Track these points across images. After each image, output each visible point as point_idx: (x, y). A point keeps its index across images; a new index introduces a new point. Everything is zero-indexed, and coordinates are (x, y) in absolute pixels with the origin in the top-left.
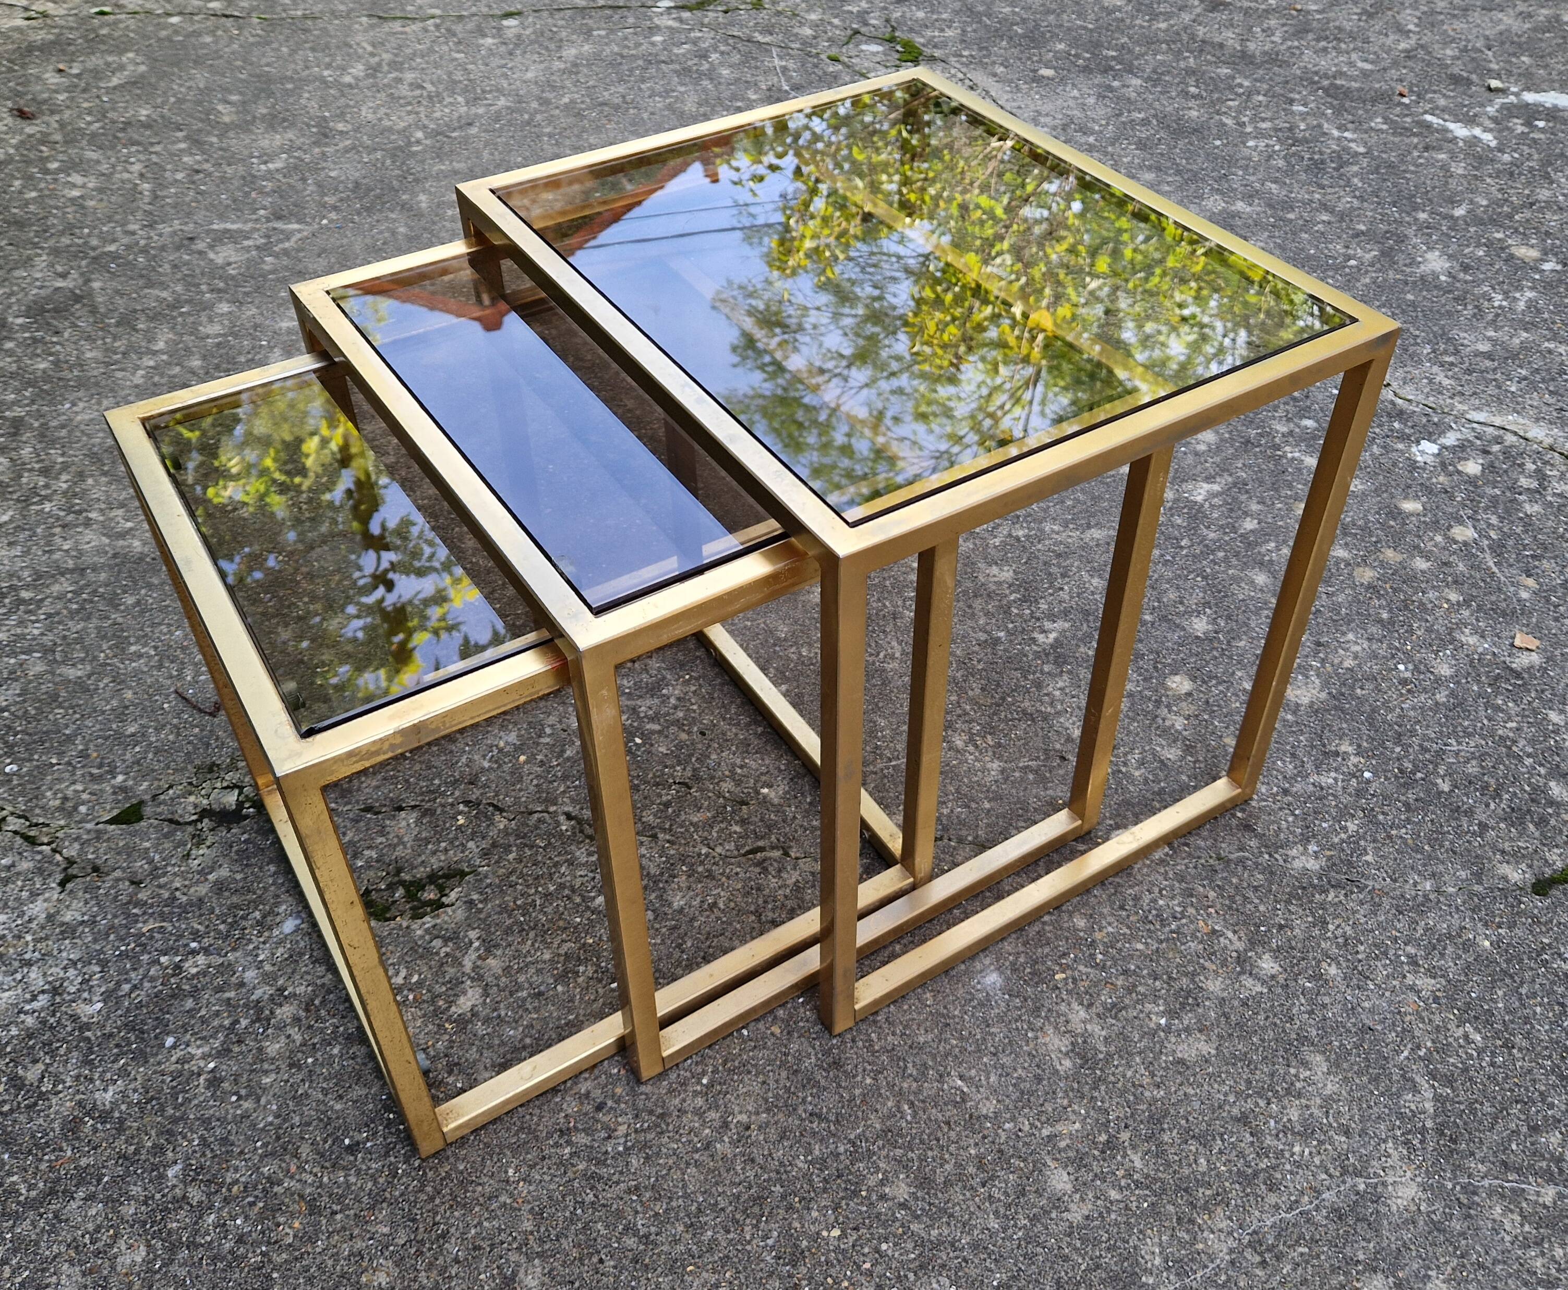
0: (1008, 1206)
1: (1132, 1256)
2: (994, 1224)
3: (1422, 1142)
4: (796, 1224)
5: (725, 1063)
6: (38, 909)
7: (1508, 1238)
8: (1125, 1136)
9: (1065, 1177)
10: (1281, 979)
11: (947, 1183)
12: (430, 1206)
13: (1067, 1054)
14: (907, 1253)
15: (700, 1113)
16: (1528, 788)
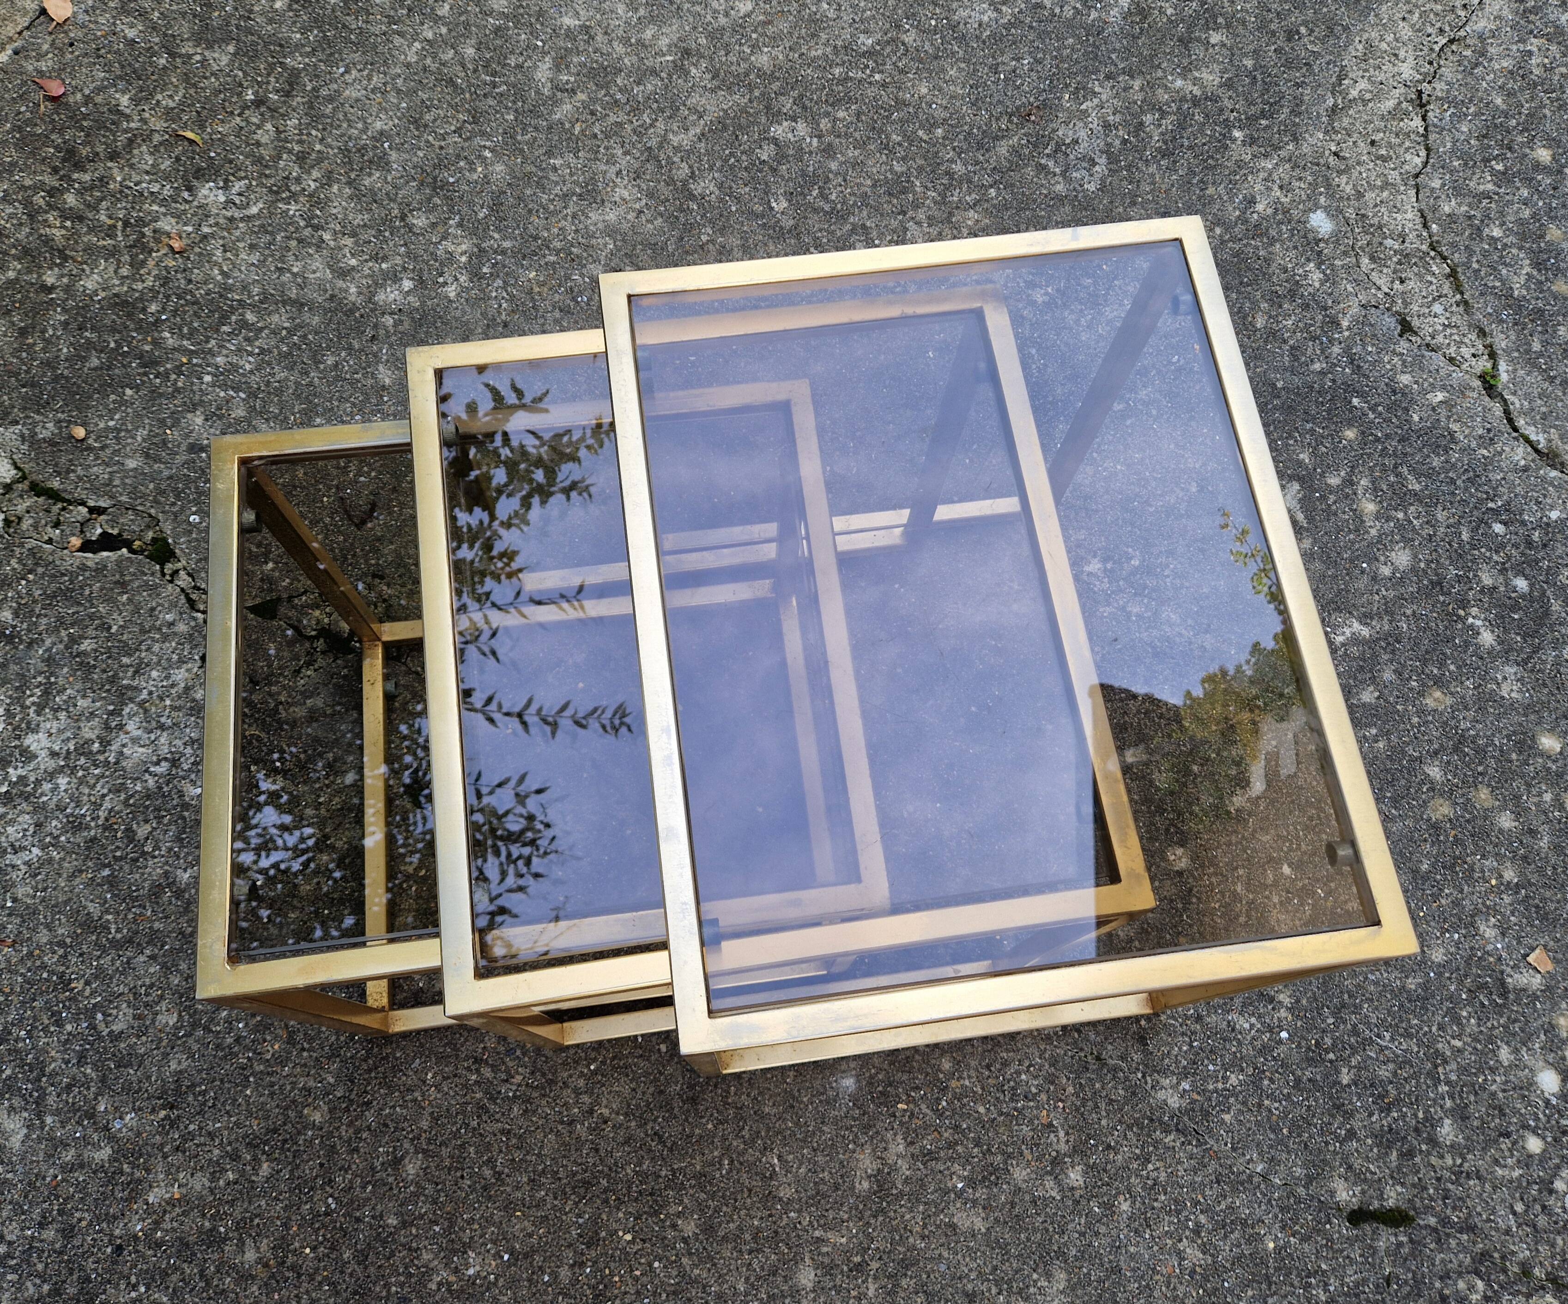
0: (758, 1278)
2: (741, 1287)
5: (614, 1058)
8: (875, 1265)
9: (812, 1276)
10: (1077, 1193)
11: (725, 1239)
12: (367, 1076)
13: (869, 1177)
14: (670, 1277)
15: (577, 1092)
16: (1421, 1115)
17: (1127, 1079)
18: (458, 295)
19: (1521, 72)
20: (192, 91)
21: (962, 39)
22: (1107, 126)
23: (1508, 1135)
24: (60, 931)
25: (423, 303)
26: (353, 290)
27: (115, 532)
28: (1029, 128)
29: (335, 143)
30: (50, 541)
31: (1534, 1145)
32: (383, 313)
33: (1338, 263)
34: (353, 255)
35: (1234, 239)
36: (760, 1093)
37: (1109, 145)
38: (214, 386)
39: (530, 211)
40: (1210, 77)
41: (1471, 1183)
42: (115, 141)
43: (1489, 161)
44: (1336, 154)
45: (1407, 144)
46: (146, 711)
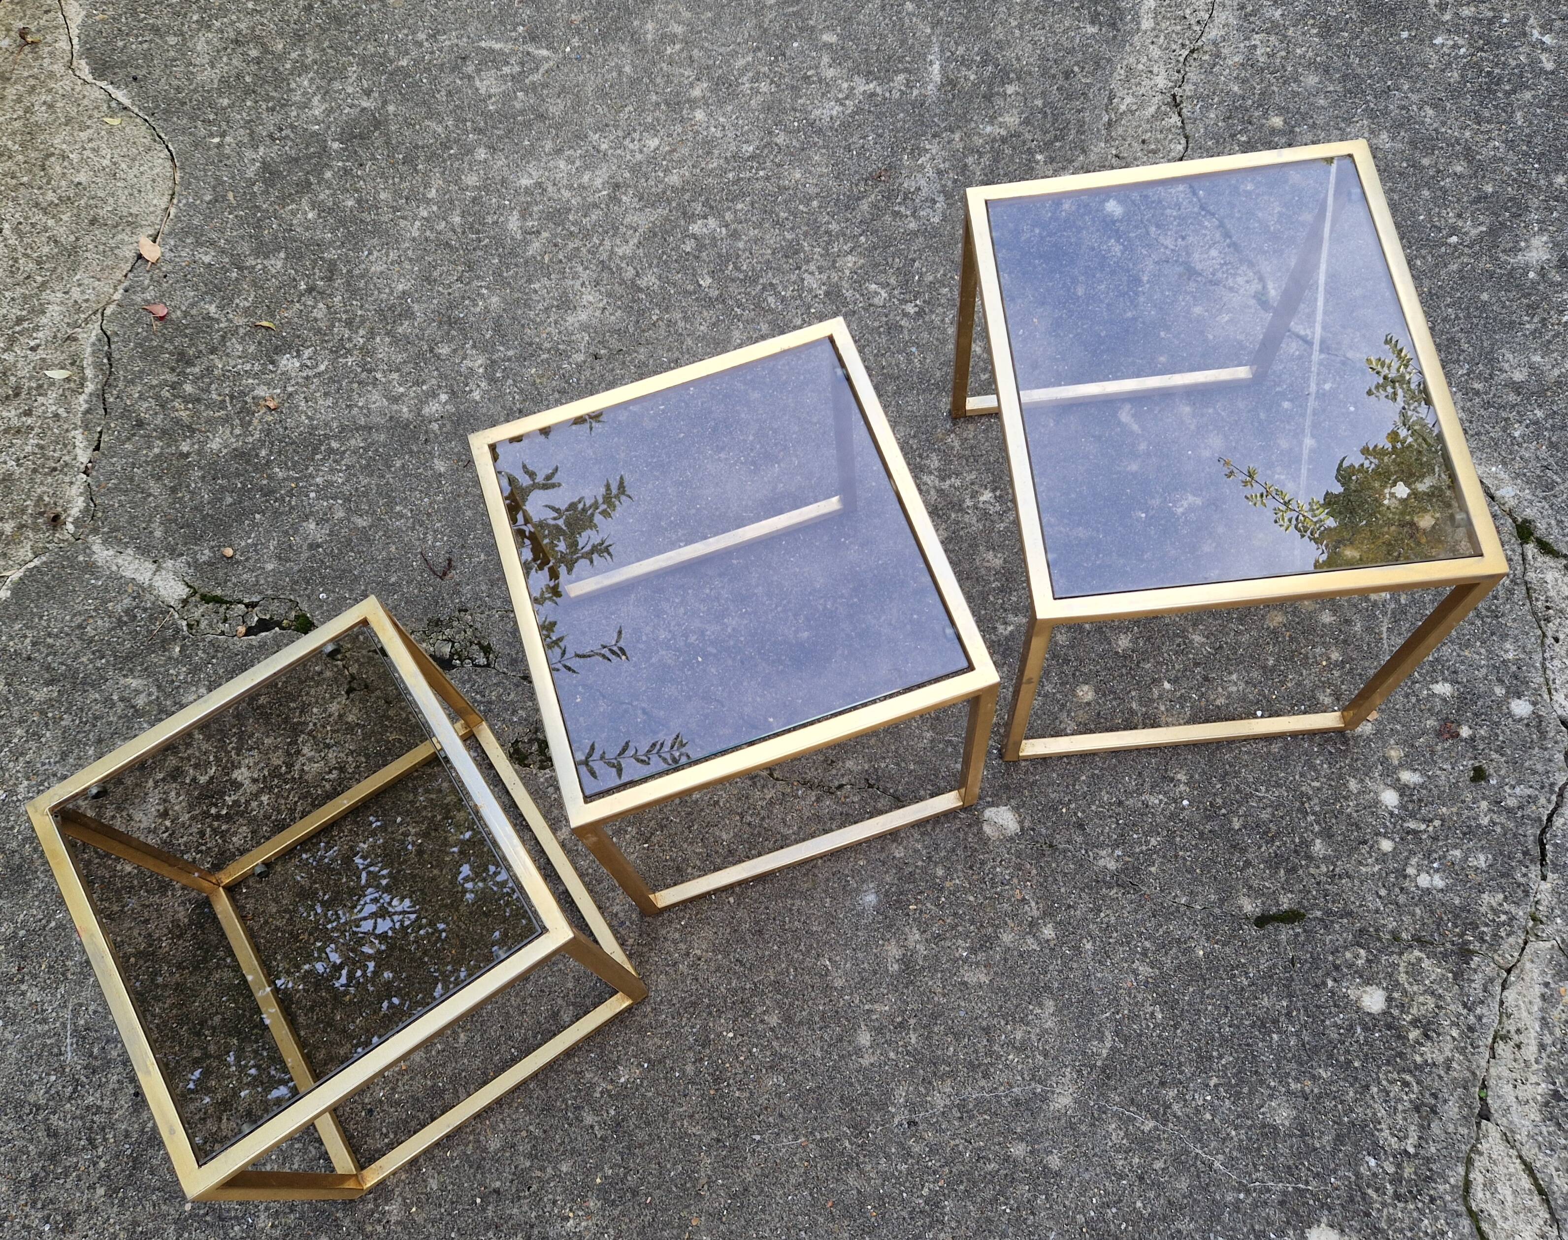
0: (830, 1046)
1: (888, 1094)
2: (818, 1054)
3: (1089, 1073)
5: (697, 914)
6: (334, 708)
7: (1110, 1144)
8: (912, 1021)
9: (868, 1037)
10: (1052, 944)
11: (801, 1023)
13: (898, 961)
14: (766, 1057)
15: (675, 943)
16: (1297, 840)
17: (1074, 856)
18: (482, 397)
19: (1250, 62)
20: (260, 292)
21: (820, 132)
22: (940, 173)
23: (1365, 842)
24: (284, 902)
25: (457, 408)
26: (405, 410)
27: (268, 617)
28: (881, 187)
29: (371, 307)
30: (223, 633)
31: (1386, 845)
32: (430, 422)
33: (1132, 235)
34: (400, 385)
35: (1050, 234)
36: (808, 918)
37: (944, 186)
38: (318, 499)
39: (523, 326)
40: (1011, 120)
41: (1344, 881)
42: (212, 339)
43: (1235, 135)
44: (1117, 156)
45: (1170, 137)
46: (314, 738)
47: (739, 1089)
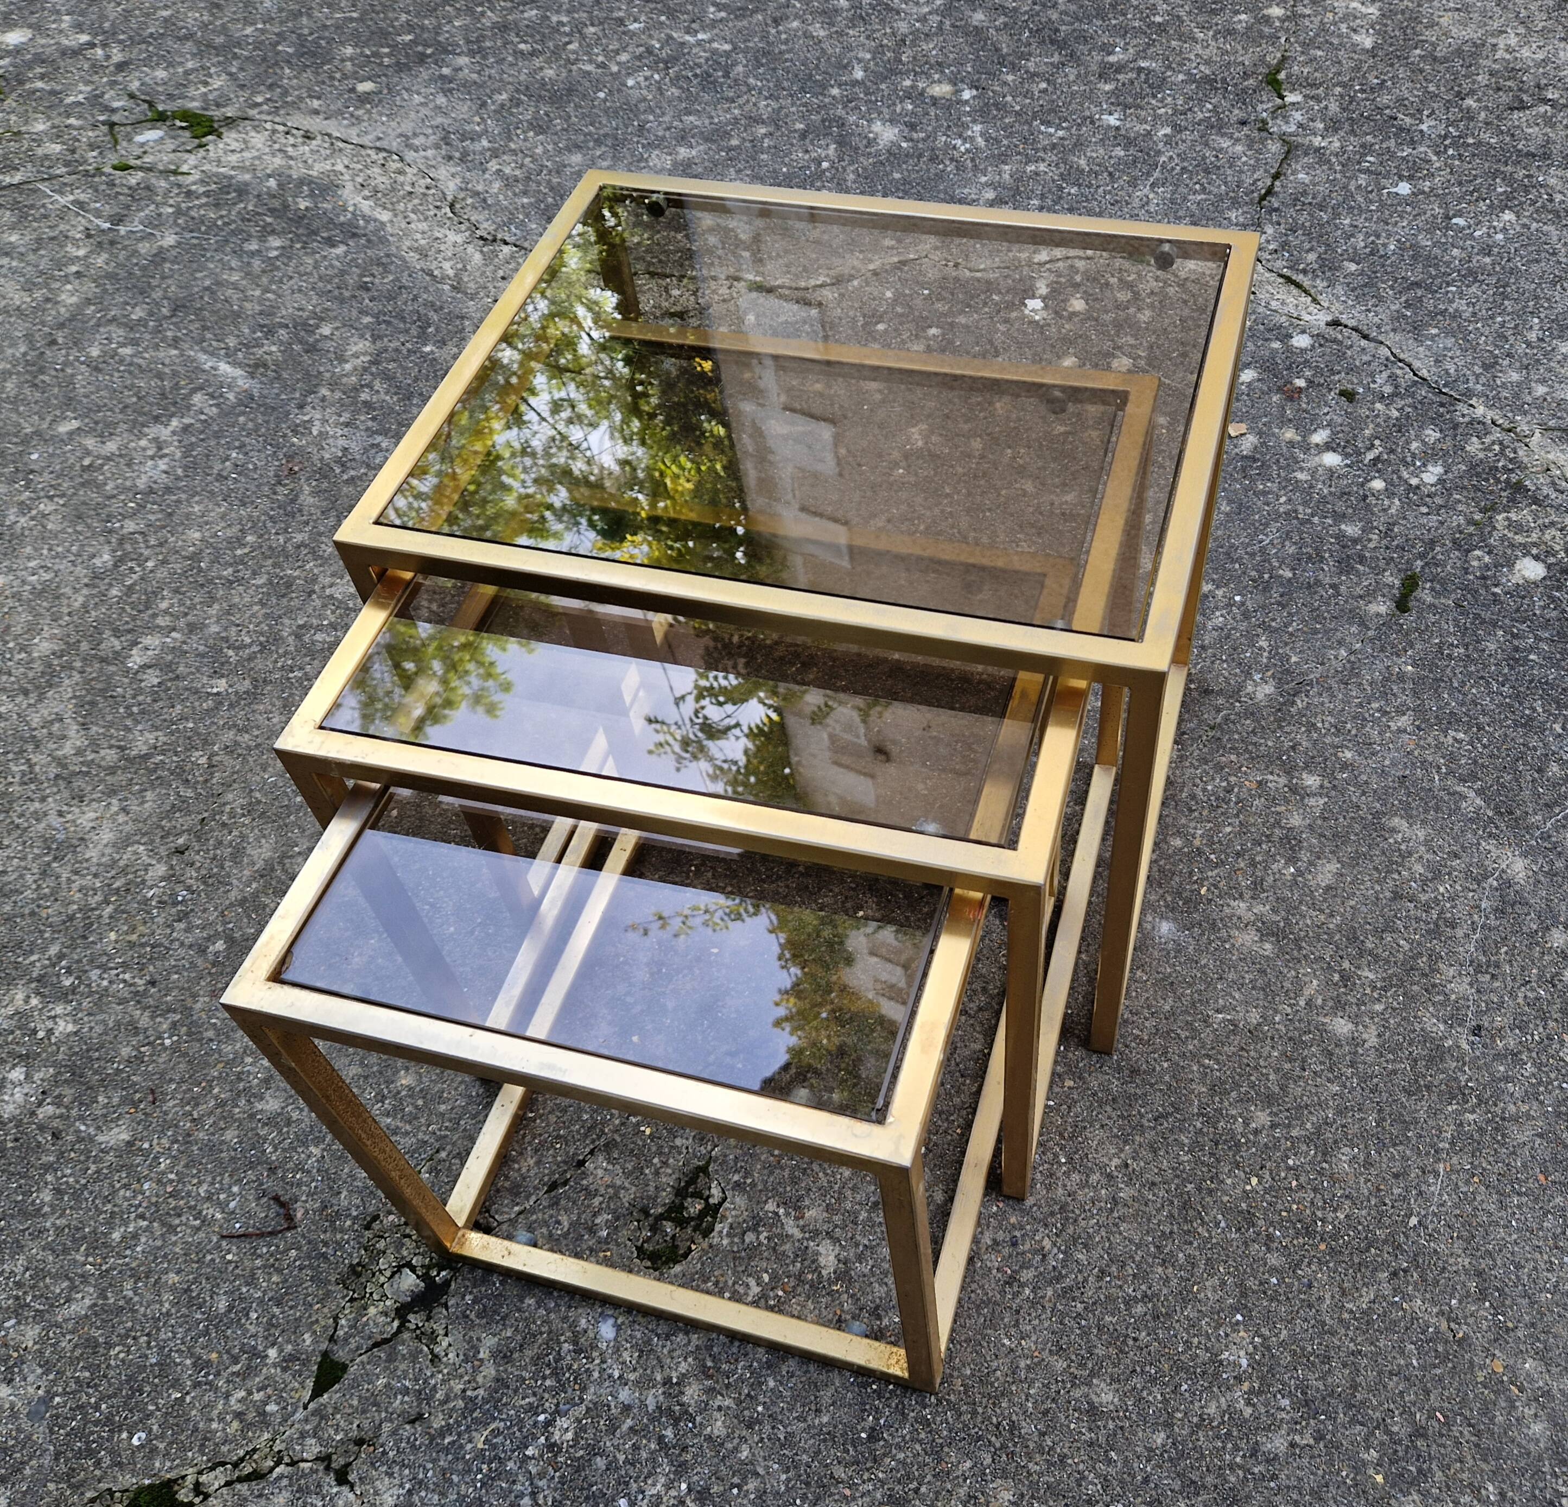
0: (1331, 1070)
1: (1427, 1037)
2: (1336, 1088)
3: (1497, 828)
4: (1225, 1199)
5: (1062, 1136)
8: (1346, 965)
9: (1343, 1022)
10: (1326, 784)
11: (1283, 1088)
12: (980, 1419)
13: (1262, 941)
14: (1307, 1153)
15: (1084, 1185)
16: (1333, 540)
17: (1237, 714)
22: (348, 424)
23: (1366, 497)
28: (303, 475)
31: (1378, 485)
36: (1149, 1007)
37: (367, 430)
40: (360, 346)
41: (1396, 530)
47: (1335, 1210)
